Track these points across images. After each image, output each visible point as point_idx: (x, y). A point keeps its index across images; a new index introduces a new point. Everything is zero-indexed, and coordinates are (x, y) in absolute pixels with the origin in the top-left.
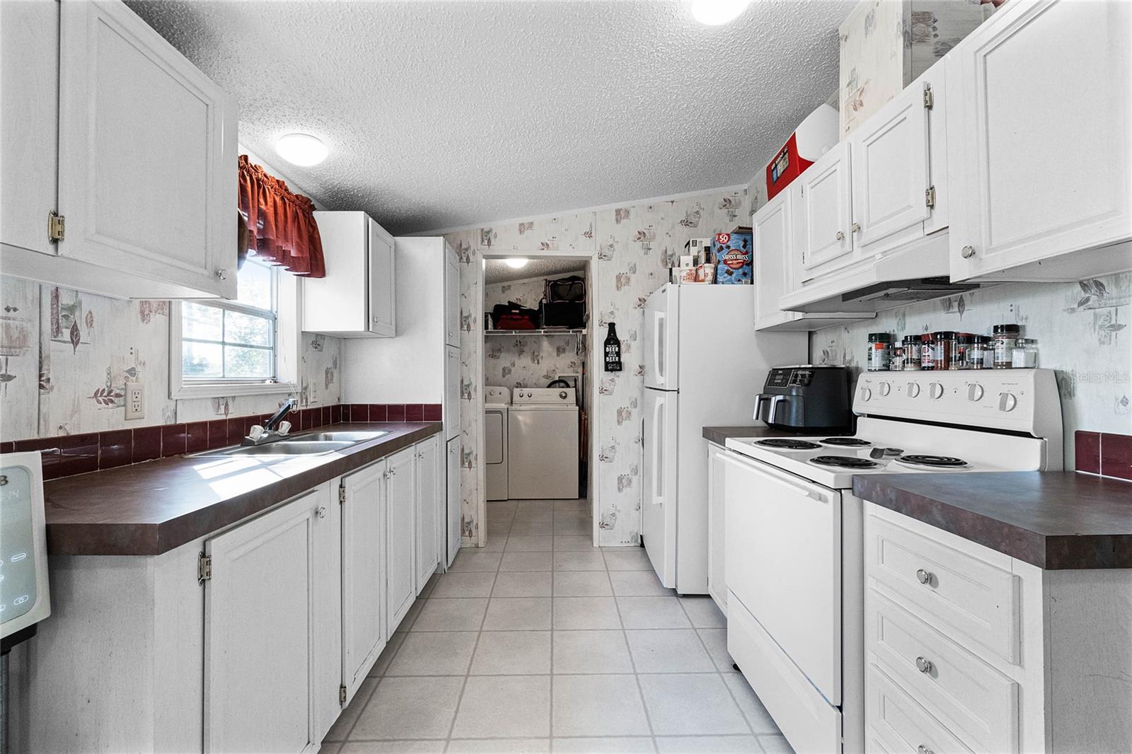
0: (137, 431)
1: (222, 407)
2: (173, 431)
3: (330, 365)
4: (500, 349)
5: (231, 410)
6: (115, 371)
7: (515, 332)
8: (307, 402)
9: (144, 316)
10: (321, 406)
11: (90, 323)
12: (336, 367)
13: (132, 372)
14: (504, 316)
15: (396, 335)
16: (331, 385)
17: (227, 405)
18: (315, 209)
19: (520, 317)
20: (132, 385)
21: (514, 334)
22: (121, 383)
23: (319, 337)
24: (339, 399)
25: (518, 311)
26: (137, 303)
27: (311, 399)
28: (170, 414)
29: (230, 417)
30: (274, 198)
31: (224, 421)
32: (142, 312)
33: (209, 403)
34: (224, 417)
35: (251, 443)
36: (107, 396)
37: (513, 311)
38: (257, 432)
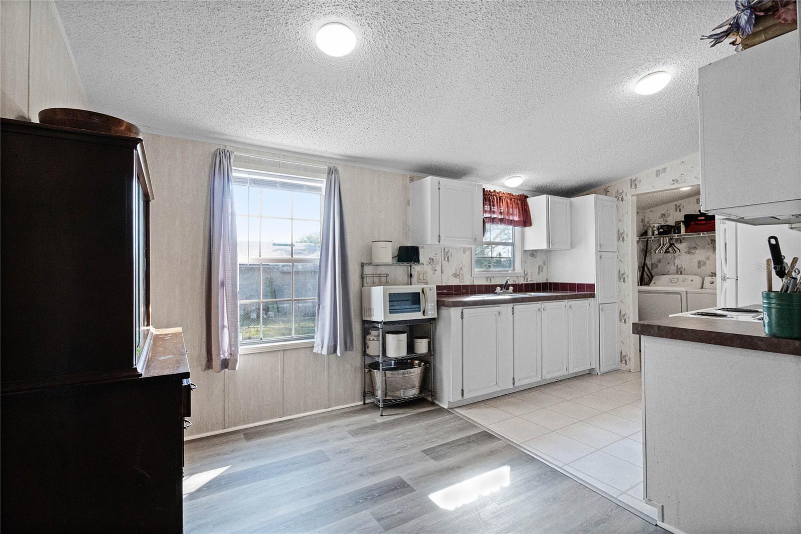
0: (463, 286)
1: (489, 280)
2: (473, 286)
3: (541, 263)
4: (695, 247)
5: (492, 281)
6: (457, 268)
7: (703, 234)
8: (527, 280)
9: (464, 252)
10: (536, 282)
11: (451, 256)
12: (545, 264)
13: (461, 268)
14: (693, 223)
15: (572, 248)
16: (541, 273)
17: (491, 280)
18: (528, 197)
19: (706, 222)
20: (461, 272)
21: (702, 235)
22: (458, 271)
23: (534, 252)
24: (547, 280)
25: (703, 218)
26: (462, 249)
27: (529, 279)
28: (472, 281)
29: (492, 284)
30: (507, 201)
31: (489, 285)
32: (464, 251)
33: (484, 278)
34: (489, 284)
35: (496, 293)
36: (456, 275)
37: (699, 218)
38: (498, 289)
